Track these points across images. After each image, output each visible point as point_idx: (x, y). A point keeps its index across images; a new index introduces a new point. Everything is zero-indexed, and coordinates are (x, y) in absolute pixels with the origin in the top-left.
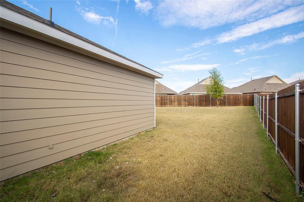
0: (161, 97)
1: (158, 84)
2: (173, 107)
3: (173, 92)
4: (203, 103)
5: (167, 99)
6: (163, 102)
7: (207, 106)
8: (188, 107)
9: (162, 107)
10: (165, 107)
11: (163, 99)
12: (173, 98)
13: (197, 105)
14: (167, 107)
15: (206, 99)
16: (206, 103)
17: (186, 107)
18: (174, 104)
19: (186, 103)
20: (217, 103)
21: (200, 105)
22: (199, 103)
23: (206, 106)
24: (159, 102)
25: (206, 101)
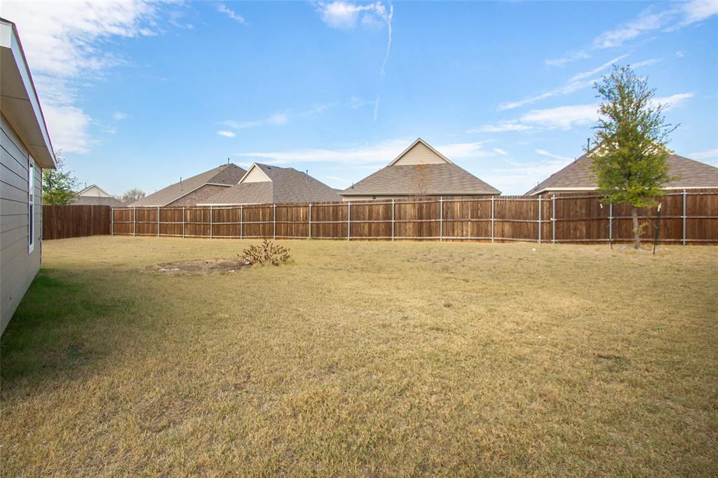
0: (417, 206)
1: (442, 162)
2: (459, 243)
3: (486, 189)
4: (575, 229)
5: (437, 211)
6: (424, 224)
7: (592, 243)
8: (511, 244)
9: (421, 242)
10: (429, 242)
11: (424, 212)
12: (457, 207)
13: (547, 238)
14: (437, 242)
15: (589, 213)
16: (588, 228)
17: (506, 244)
18: (462, 231)
19: (507, 228)
20: (635, 229)
21: (565, 235)
22: (557, 228)
23: (587, 243)
24: (411, 225)
25: (588, 220)
